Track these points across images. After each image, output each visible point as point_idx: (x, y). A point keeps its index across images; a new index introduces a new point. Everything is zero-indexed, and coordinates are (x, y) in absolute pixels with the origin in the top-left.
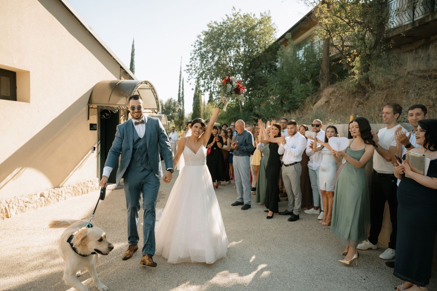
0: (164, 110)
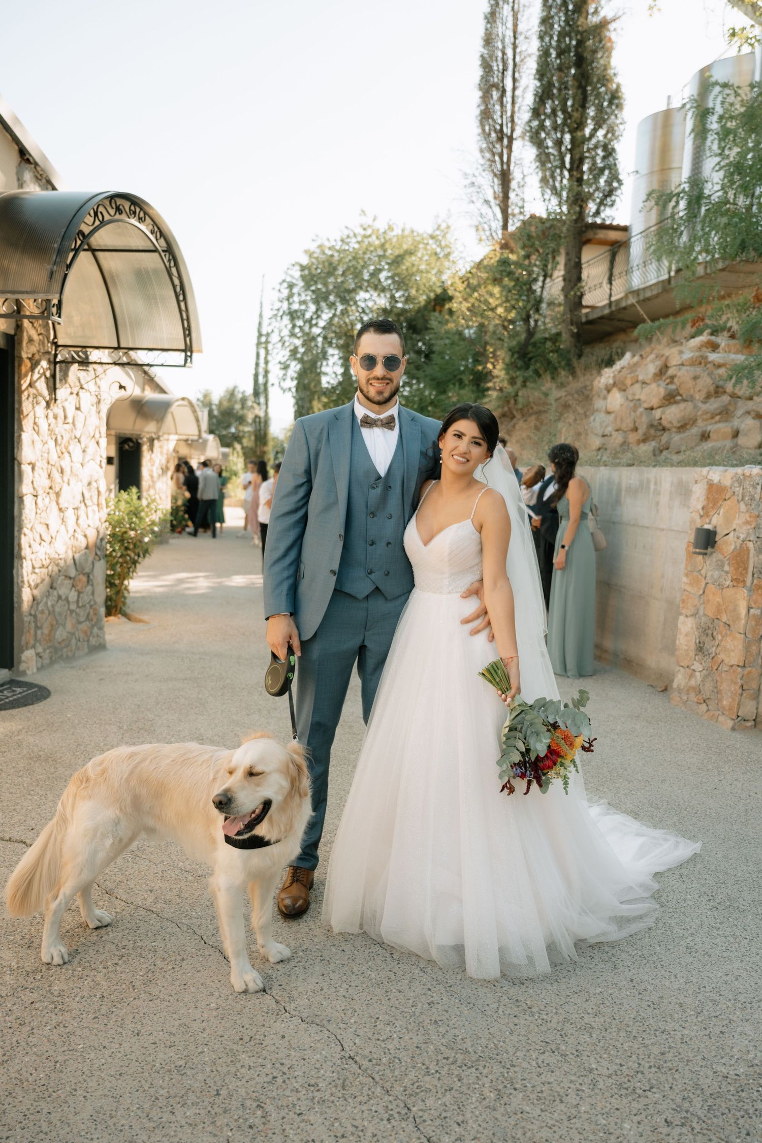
0: (215, 417)
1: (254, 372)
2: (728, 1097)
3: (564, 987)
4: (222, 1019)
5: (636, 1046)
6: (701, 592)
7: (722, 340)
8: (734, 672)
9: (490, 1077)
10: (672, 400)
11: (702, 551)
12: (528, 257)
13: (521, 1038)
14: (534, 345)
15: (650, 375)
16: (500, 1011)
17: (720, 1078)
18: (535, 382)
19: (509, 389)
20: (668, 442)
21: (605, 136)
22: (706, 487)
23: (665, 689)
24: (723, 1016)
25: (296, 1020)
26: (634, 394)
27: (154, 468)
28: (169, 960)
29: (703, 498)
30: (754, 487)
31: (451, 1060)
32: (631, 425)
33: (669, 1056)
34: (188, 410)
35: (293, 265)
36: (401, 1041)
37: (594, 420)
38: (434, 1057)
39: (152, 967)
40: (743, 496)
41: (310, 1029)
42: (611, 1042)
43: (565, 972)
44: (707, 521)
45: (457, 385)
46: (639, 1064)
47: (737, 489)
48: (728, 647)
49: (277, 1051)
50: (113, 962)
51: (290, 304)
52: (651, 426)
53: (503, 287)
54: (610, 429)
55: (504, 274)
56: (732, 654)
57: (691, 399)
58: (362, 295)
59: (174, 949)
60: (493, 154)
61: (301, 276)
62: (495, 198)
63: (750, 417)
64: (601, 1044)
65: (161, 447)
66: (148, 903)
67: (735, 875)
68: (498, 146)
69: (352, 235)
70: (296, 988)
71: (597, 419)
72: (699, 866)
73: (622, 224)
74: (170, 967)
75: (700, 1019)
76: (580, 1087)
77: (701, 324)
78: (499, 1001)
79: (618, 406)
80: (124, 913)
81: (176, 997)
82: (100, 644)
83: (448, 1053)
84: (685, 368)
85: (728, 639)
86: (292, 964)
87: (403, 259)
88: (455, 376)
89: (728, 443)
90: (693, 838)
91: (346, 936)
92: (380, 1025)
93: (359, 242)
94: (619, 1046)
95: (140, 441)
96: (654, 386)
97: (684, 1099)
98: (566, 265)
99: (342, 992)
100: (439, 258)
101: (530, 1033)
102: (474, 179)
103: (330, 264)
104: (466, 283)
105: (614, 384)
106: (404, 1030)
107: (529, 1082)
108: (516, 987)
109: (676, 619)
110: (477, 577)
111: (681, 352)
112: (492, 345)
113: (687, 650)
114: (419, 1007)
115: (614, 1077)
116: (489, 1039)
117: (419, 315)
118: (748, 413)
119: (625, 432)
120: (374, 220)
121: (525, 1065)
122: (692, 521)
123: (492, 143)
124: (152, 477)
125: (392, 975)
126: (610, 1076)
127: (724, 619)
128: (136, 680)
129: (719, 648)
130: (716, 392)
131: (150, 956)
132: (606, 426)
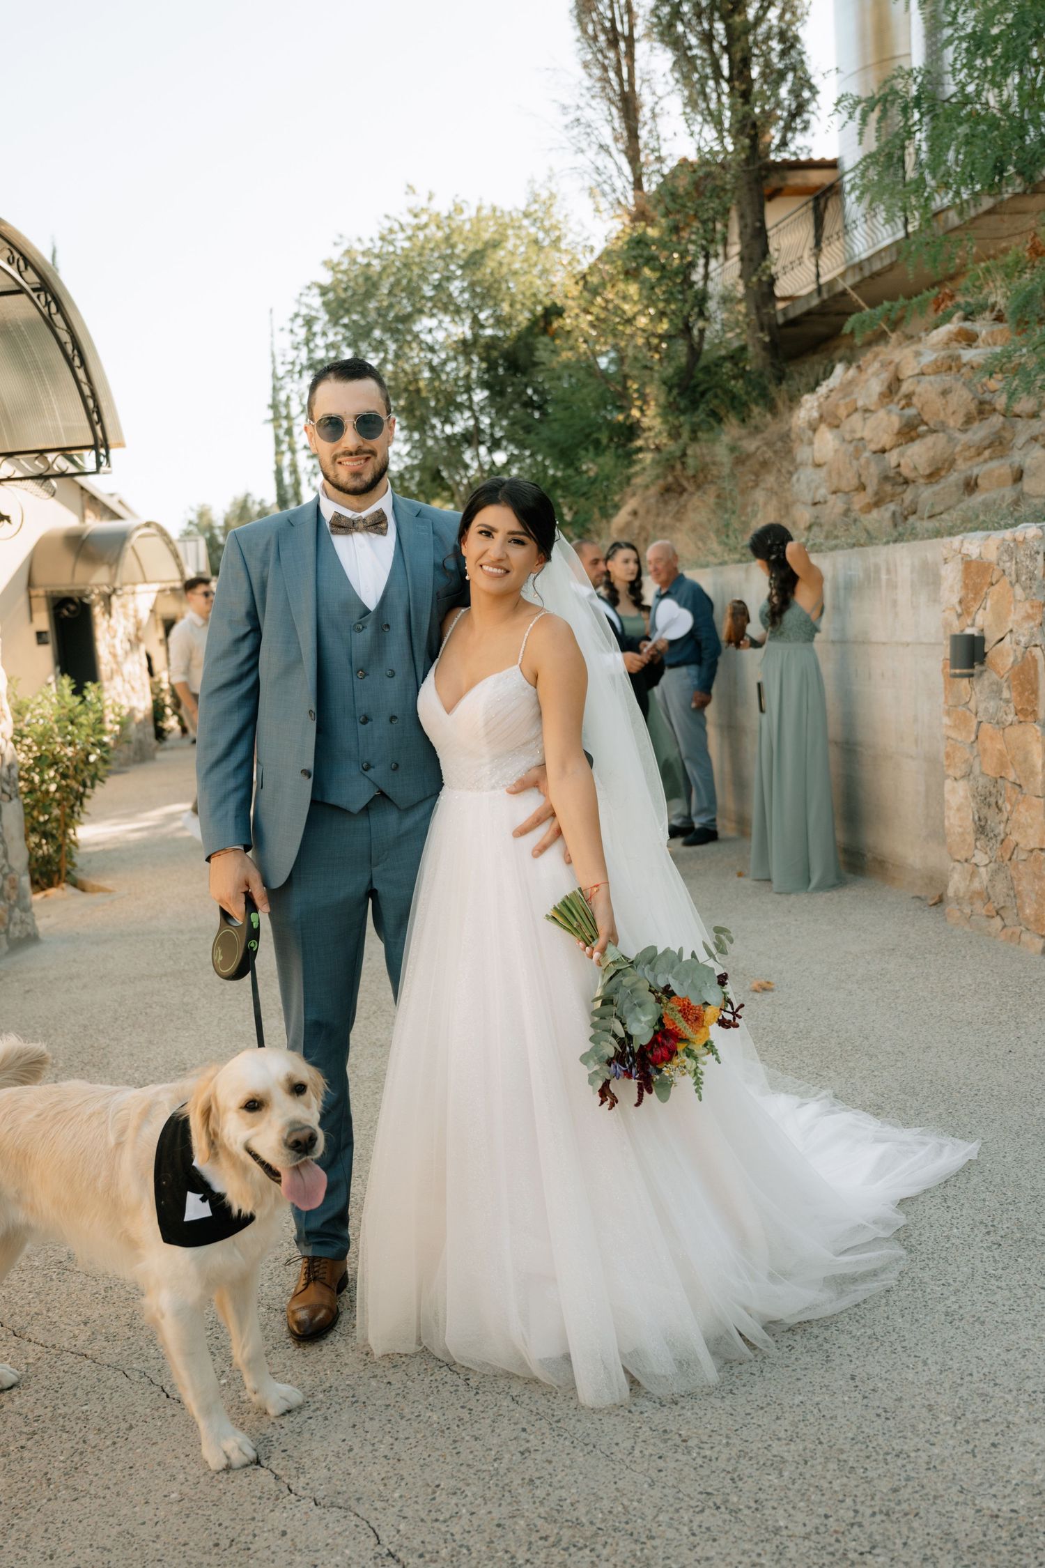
1: (274, 467)
2: (997, 1548)
3: (743, 1401)
4: (188, 1516)
5: (853, 1483)
6: (973, 737)
7: (982, 326)
8: (1036, 860)
9: (613, 1560)
10: (913, 434)
11: (965, 671)
12: (676, 229)
13: (667, 1491)
14: (706, 369)
15: (875, 397)
16: (637, 1453)
17: (985, 1520)
18: (711, 429)
19: (672, 447)
20: (914, 502)
21: (781, 17)
22: (961, 567)
23: (940, 901)
24: (997, 1419)
25: (307, 1504)
26: (853, 431)
27: (117, 642)
28: (108, 1430)
29: (958, 586)
30: (1032, 558)
31: (551, 1539)
32: (855, 482)
33: (905, 1494)
34: (158, 542)
35: (309, 288)
36: (474, 1518)
37: (798, 480)
38: (524, 1538)
39: (81, 1446)
40: (1017, 576)
41: (327, 1516)
42: (812, 1481)
43: (746, 1377)
44: (969, 622)
45: (591, 449)
46: (856, 1512)
47: (1008, 564)
48: (1023, 820)
49: (272, 1557)
50: (19, 1444)
51: (310, 351)
52: (886, 478)
53: (643, 283)
54: (822, 492)
55: (640, 261)
56: (1030, 831)
57: (941, 428)
58: (425, 323)
59: (117, 1412)
60: (605, 69)
61: (325, 304)
62: (616, 140)
63: (1038, 446)
64: (797, 1486)
65: (124, 606)
66: (80, 1343)
67: (1033, 1188)
68: (611, 54)
69: (396, 227)
70: (309, 1452)
71: (802, 477)
72: (975, 1180)
73: (830, 157)
74: (109, 1443)
75: (959, 1428)
76: (757, 1560)
77: (949, 303)
78: (636, 1436)
79: (832, 454)
80: (39, 1364)
81: (114, 1489)
82: (29, 935)
83: (546, 1529)
84: (927, 378)
85: (1022, 808)
86: (306, 1414)
87: (483, 257)
88: (588, 436)
89: (1009, 493)
90: (967, 1136)
91: (394, 1360)
92: (441, 1497)
93: (409, 238)
94: (826, 1485)
95: (86, 601)
96: (882, 413)
97: (925, 1559)
98: (741, 234)
99: (383, 1449)
100: (541, 248)
101: (681, 1481)
102: (578, 114)
103: (367, 278)
104: (581, 283)
105: (822, 418)
106: (480, 1501)
107: (676, 1562)
108: (665, 1409)
109: (941, 786)
110: (536, 760)
111: (918, 354)
112: (634, 379)
113: (962, 834)
114: (505, 1461)
115: (814, 1537)
116: (616, 1499)
117: (521, 343)
118: (1035, 439)
119: (847, 493)
120: (430, 199)
121: (670, 1534)
122: (947, 624)
123: (601, 51)
124: (114, 656)
125: (465, 1414)
126: (806, 1537)
127: (1012, 776)
128: (85, 986)
129: (1010, 824)
130: (981, 412)
131: (77, 1429)
132: (817, 488)
